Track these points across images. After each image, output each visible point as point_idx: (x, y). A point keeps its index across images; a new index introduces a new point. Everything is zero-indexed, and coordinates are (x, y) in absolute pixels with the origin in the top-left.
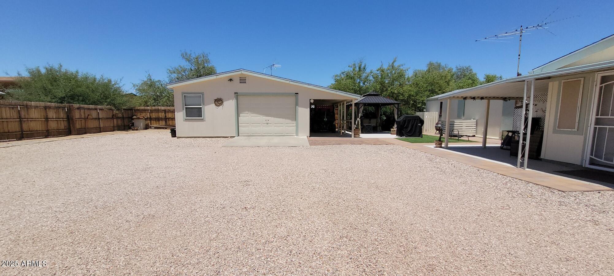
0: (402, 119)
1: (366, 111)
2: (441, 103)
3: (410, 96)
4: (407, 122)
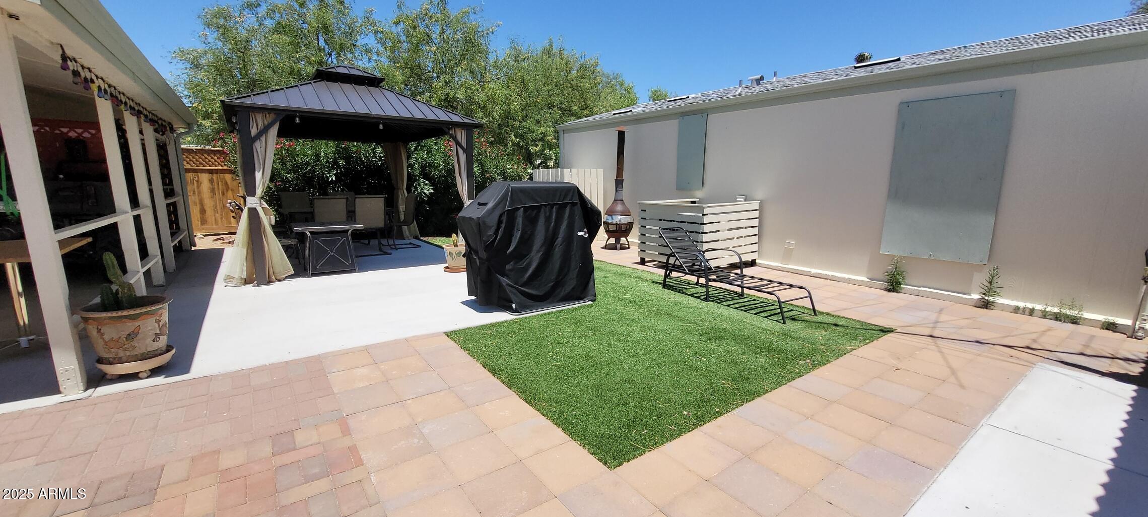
0: (490, 205)
1: (348, 159)
2: (621, 135)
3: (507, 116)
4: (520, 220)
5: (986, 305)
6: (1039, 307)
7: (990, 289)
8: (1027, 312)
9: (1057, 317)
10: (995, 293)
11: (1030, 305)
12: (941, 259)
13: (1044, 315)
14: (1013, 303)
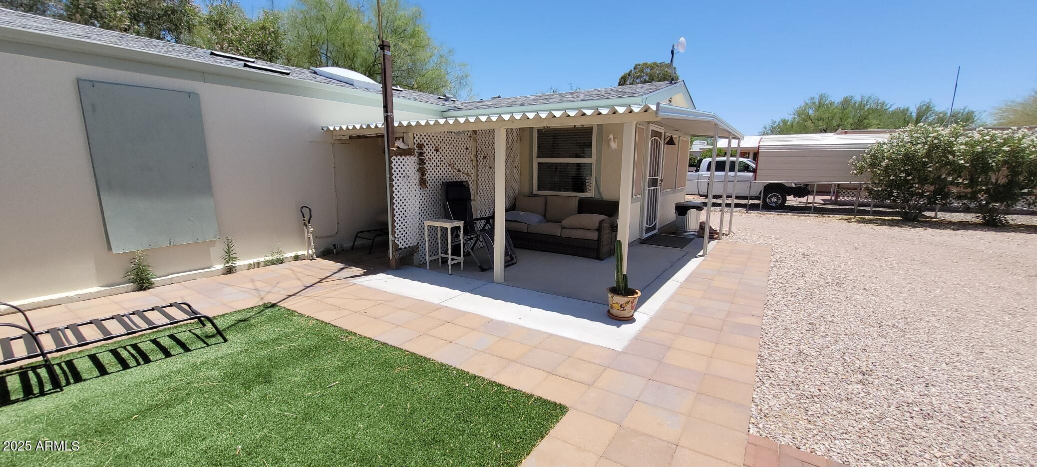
5: (230, 270)
6: (262, 259)
7: (229, 256)
8: (256, 266)
9: (272, 263)
10: (235, 259)
11: (256, 260)
12: (182, 243)
13: (266, 264)
14: (246, 262)
